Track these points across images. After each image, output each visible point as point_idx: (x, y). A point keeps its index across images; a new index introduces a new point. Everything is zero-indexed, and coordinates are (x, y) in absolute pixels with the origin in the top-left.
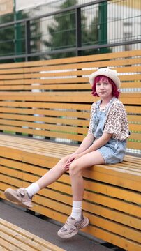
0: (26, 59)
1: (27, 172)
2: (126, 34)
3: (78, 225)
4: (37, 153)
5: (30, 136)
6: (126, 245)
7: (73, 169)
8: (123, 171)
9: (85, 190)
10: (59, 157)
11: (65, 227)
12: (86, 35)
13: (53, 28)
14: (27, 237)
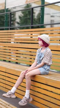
0: (9, 29)
1: (7, 77)
2: (52, 21)
4: (12, 69)
5: (10, 62)
8: (48, 78)
9: (31, 85)
10: (21, 71)
12: (35, 20)
14: (6, 104)
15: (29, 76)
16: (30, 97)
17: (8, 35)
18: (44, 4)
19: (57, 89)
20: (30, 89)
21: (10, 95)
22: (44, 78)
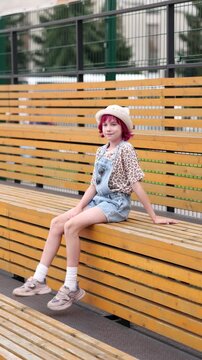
0: (12, 81)
1: (14, 230)
3: (72, 295)
5: (18, 182)
6: (130, 316)
7: (69, 227)
8: (128, 231)
9: (82, 251)
11: (57, 297)
13: (47, 16)
14: (16, 308)
15: (75, 228)
16: (78, 288)
17: (9, 99)
18: (115, 8)
19: (152, 262)
20: (80, 263)
21: (33, 288)
22: (118, 231)
